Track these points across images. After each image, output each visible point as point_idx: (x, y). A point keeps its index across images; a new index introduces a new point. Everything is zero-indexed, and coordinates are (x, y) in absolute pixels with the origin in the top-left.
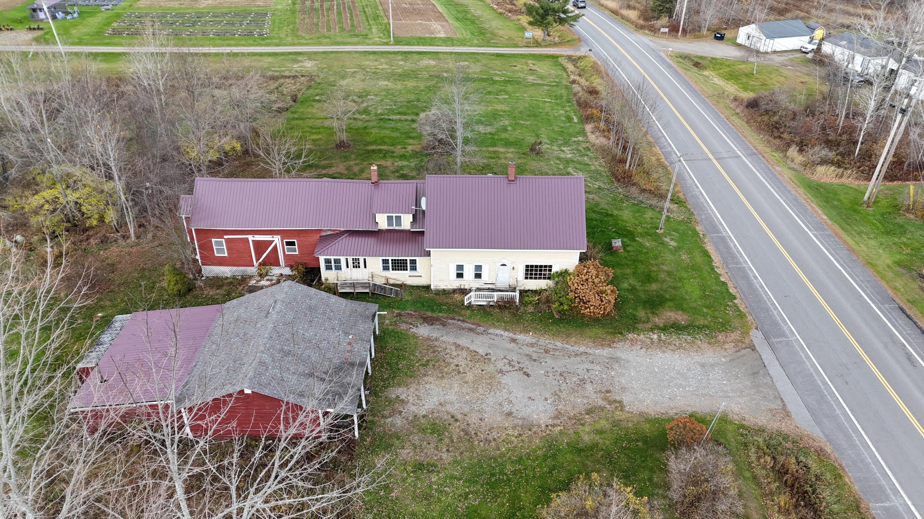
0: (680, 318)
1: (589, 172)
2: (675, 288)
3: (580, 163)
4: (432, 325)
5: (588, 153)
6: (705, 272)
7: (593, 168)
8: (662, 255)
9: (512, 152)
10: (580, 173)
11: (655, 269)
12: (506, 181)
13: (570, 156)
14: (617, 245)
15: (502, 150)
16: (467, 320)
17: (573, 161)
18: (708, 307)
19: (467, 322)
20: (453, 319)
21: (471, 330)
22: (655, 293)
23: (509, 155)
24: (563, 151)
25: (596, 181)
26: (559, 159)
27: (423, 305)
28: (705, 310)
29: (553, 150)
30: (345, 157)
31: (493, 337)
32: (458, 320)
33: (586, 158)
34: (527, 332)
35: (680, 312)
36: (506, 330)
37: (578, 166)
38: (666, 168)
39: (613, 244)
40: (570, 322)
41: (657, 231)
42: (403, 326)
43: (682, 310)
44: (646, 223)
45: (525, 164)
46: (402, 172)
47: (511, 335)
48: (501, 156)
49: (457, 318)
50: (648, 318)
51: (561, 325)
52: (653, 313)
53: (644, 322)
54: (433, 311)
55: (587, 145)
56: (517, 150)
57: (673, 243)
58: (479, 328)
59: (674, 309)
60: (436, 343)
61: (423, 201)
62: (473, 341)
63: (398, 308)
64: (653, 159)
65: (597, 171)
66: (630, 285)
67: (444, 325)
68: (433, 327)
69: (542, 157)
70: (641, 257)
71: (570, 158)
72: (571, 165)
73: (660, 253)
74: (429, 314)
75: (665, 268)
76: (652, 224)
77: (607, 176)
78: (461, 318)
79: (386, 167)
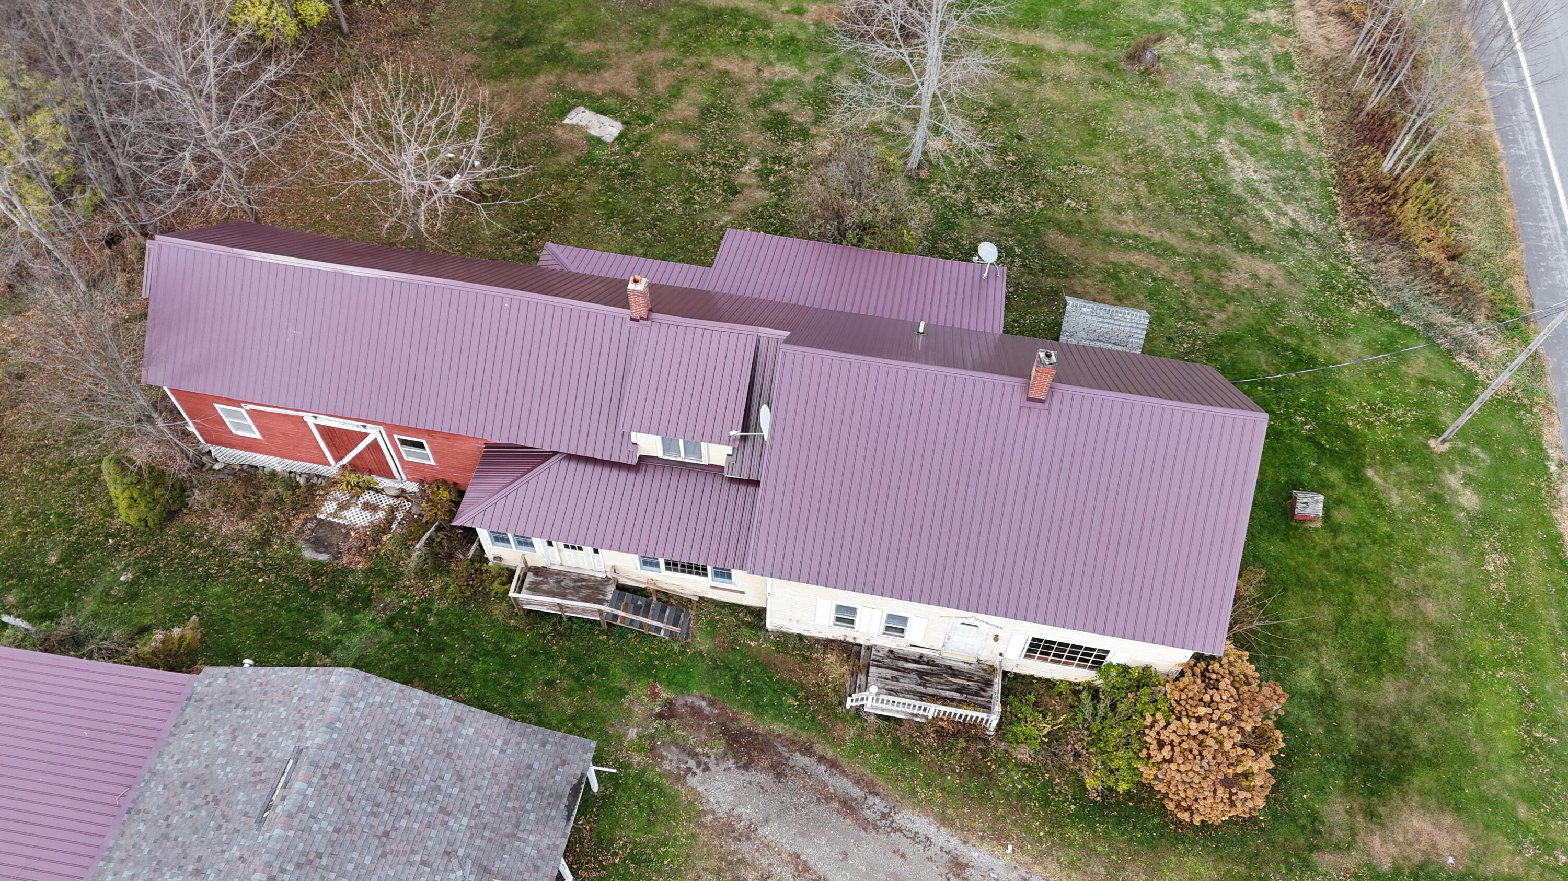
0: (1444, 842)
1: (1276, 158)
2: (1450, 704)
3: (1255, 120)
4: (746, 767)
5: (1285, 79)
6: (1543, 636)
7: (1288, 143)
8: (1431, 550)
9: (1077, 58)
10: (1250, 162)
11: (1400, 612)
12: (1018, 398)
13: (1231, 87)
14: (1308, 511)
15: (1052, 43)
16: (844, 762)
17: (1237, 111)
18: (1533, 800)
19: (843, 772)
20: (807, 750)
21: (848, 806)
22: (1385, 723)
23: (1069, 69)
24: (1215, 63)
25: (1287, 200)
26: (1201, 96)
27: (736, 684)
28: (1523, 812)
29: (1191, 59)
30: (645, 32)
31: (904, 844)
32: (821, 759)
33: (1274, 101)
34: (1001, 838)
35: (1448, 819)
36: (944, 821)
37: (1249, 133)
38: (1494, 164)
39: (1299, 509)
40: (1127, 818)
41: (1432, 443)
42: (671, 760)
43: (1458, 809)
44: (1404, 400)
45: (1106, 110)
46: (776, 106)
47: (955, 842)
48: (1048, 68)
49: (819, 748)
50: (1353, 832)
51: (1100, 828)
52: (1371, 814)
53: (1337, 847)
54: (759, 709)
55: (1290, 44)
56: (1090, 50)
57: (1469, 499)
58: (871, 800)
59: (1433, 803)
60: (746, 849)
61: (765, 415)
62: (845, 855)
63: (670, 683)
64: (1463, 114)
65: (1297, 161)
66: (1320, 675)
67: (779, 771)
68: (748, 776)
69: (1154, 84)
70: (1371, 558)
71: (1232, 98)
72: (1229, 127)
73: (1425, 541)
74: (747, 719)
75: (1432, 609)
76: (1419, 405)
77: (1324, 183)
78: (830, 754)
79: (738, 84)
